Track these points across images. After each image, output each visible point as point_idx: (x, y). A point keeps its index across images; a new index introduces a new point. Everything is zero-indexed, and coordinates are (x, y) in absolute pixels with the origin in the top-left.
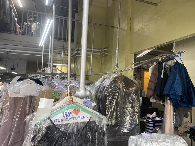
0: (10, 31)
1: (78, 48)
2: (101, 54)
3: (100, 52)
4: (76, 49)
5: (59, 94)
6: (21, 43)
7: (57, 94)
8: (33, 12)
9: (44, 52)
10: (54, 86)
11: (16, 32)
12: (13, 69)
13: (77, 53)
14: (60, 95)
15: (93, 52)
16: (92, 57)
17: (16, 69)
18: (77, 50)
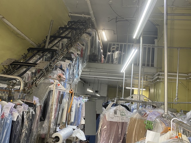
0: (97, 61)
1: (159, 73)
2: (188, 78)
3: (186, 77)
4: (157, 74)
5: (152, 124)
6: (106, 70)
7: (151, 124)
8: (116, 43)
9: (125, 78)
10: (146, 115)
11: (101, 61)
13: (158, 78)
14: (153, 126)
15: (178, 77)
16: (178, 83)
18: (158, 76)
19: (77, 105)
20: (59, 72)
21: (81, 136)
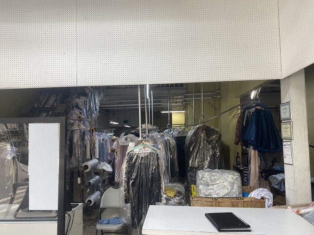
1: (184, 95)
3: (212, 96)
12: (126, 122)
13: (185, 101)
15: (203, 97)
17: (128, 122)
19: (99, 141)
20: (77, 111)
21: (108, 168)
